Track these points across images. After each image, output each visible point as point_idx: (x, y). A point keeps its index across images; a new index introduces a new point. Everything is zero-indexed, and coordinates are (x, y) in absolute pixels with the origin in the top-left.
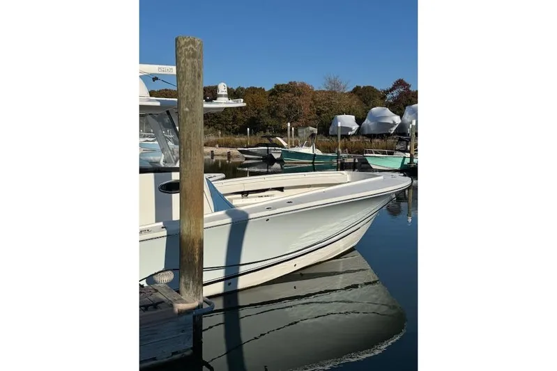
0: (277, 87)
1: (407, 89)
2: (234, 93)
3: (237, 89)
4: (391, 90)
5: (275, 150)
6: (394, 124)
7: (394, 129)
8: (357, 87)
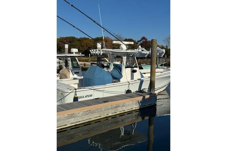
0: (98, 38)
1: (146, 41)
2: (79, 40)
3: (80, 38)
4: (140, 41)
5: (104, 63)
6: (147, 54)
7: (147, 56)
8: (126, 39)
